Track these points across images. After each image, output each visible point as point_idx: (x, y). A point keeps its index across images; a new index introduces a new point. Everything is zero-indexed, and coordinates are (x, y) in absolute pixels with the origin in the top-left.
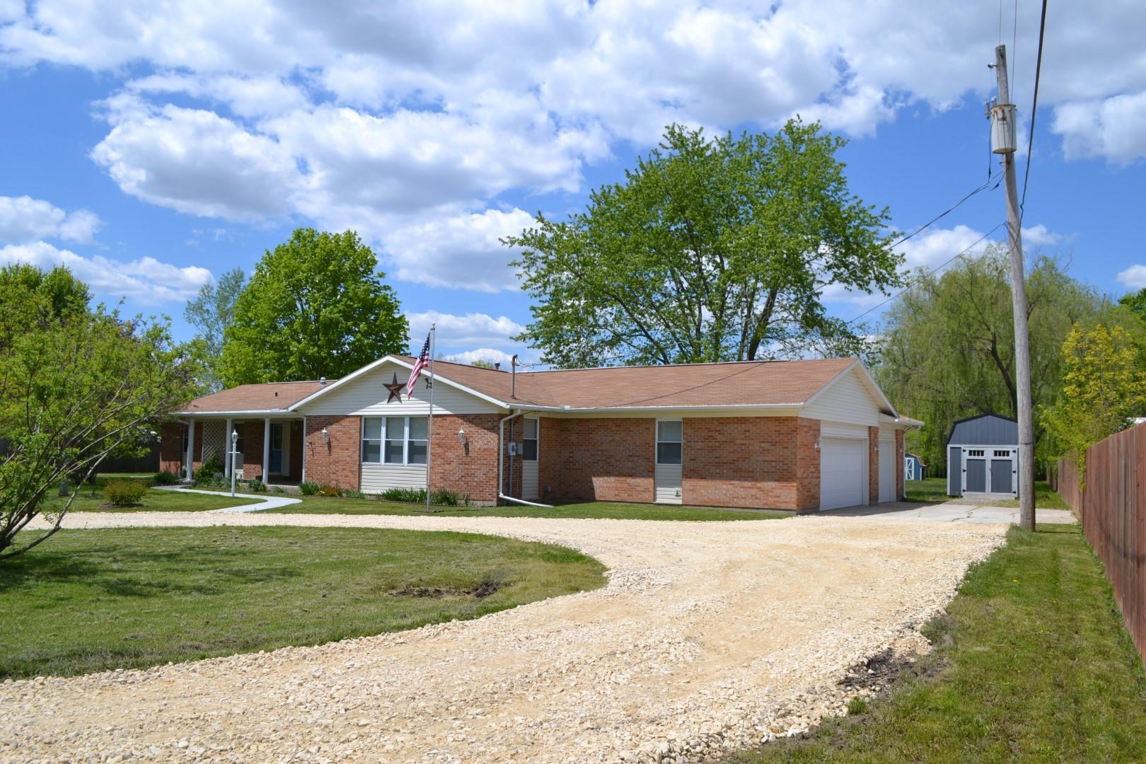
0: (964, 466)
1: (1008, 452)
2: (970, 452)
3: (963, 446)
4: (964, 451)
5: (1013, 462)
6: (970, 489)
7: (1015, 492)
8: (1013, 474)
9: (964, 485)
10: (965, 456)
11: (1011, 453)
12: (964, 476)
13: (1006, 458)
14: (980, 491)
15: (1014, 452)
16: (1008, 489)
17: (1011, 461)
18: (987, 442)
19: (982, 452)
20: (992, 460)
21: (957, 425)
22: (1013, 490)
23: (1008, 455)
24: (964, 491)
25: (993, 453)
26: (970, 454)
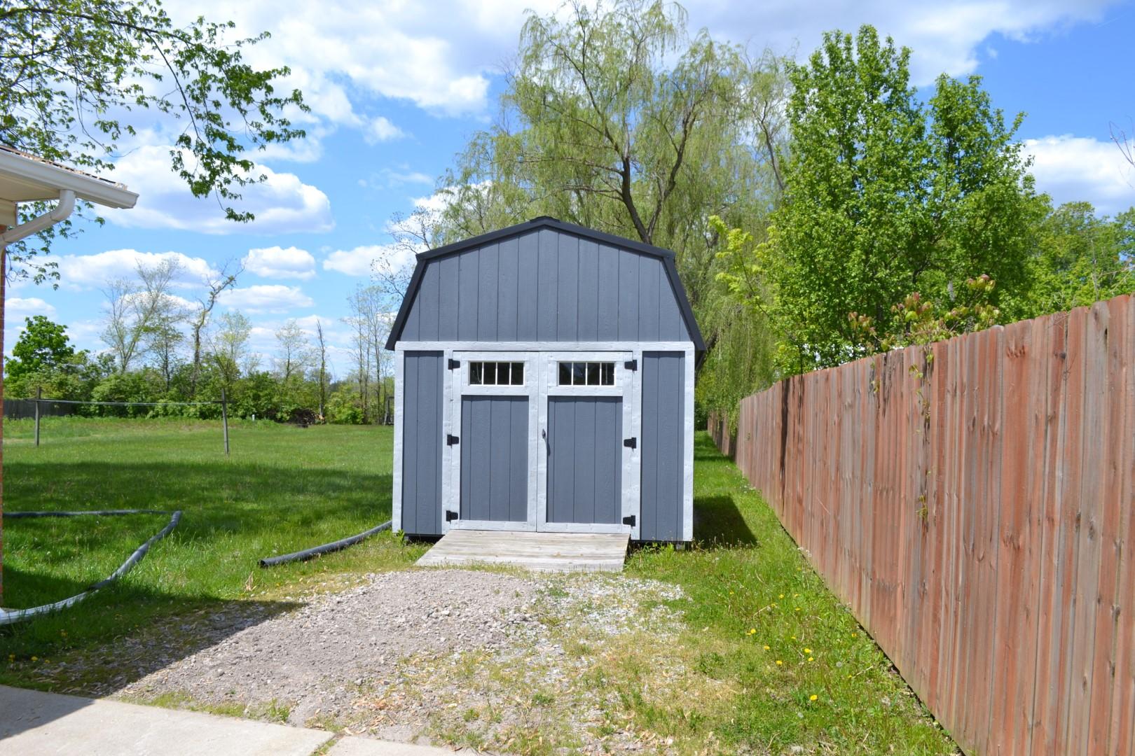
0: (452, 423)
1: (609, 368)
2: (475, 367)
3: (449, 348)
4: (454, 364)
5: (626, 407)
6: (468, 509)
7: (630, 521)
8: (626, 450)
9: (451, 498)
10: (457, 383)
11: (620, 373)
12: (451, 457)
13: (600, 390)
14: (508, 517)
15: (631, 365)
16: (607, 510)
17: (618, 400)
18: (536, 333)
19: (518, 367)
20: (552, 399)
21: (432, 268)
22: (625, 514)
23: (609, 380)
24: (451, 516)
25: (554, 373)
26: (474, 379)
